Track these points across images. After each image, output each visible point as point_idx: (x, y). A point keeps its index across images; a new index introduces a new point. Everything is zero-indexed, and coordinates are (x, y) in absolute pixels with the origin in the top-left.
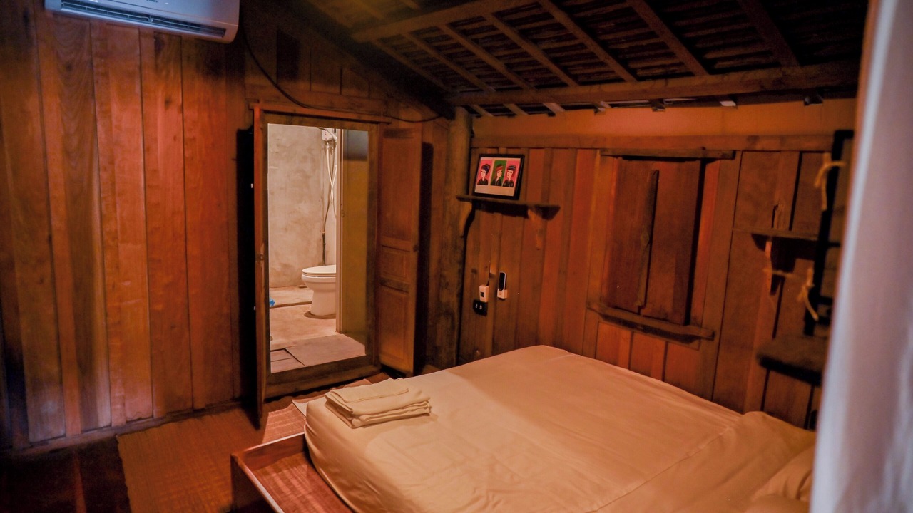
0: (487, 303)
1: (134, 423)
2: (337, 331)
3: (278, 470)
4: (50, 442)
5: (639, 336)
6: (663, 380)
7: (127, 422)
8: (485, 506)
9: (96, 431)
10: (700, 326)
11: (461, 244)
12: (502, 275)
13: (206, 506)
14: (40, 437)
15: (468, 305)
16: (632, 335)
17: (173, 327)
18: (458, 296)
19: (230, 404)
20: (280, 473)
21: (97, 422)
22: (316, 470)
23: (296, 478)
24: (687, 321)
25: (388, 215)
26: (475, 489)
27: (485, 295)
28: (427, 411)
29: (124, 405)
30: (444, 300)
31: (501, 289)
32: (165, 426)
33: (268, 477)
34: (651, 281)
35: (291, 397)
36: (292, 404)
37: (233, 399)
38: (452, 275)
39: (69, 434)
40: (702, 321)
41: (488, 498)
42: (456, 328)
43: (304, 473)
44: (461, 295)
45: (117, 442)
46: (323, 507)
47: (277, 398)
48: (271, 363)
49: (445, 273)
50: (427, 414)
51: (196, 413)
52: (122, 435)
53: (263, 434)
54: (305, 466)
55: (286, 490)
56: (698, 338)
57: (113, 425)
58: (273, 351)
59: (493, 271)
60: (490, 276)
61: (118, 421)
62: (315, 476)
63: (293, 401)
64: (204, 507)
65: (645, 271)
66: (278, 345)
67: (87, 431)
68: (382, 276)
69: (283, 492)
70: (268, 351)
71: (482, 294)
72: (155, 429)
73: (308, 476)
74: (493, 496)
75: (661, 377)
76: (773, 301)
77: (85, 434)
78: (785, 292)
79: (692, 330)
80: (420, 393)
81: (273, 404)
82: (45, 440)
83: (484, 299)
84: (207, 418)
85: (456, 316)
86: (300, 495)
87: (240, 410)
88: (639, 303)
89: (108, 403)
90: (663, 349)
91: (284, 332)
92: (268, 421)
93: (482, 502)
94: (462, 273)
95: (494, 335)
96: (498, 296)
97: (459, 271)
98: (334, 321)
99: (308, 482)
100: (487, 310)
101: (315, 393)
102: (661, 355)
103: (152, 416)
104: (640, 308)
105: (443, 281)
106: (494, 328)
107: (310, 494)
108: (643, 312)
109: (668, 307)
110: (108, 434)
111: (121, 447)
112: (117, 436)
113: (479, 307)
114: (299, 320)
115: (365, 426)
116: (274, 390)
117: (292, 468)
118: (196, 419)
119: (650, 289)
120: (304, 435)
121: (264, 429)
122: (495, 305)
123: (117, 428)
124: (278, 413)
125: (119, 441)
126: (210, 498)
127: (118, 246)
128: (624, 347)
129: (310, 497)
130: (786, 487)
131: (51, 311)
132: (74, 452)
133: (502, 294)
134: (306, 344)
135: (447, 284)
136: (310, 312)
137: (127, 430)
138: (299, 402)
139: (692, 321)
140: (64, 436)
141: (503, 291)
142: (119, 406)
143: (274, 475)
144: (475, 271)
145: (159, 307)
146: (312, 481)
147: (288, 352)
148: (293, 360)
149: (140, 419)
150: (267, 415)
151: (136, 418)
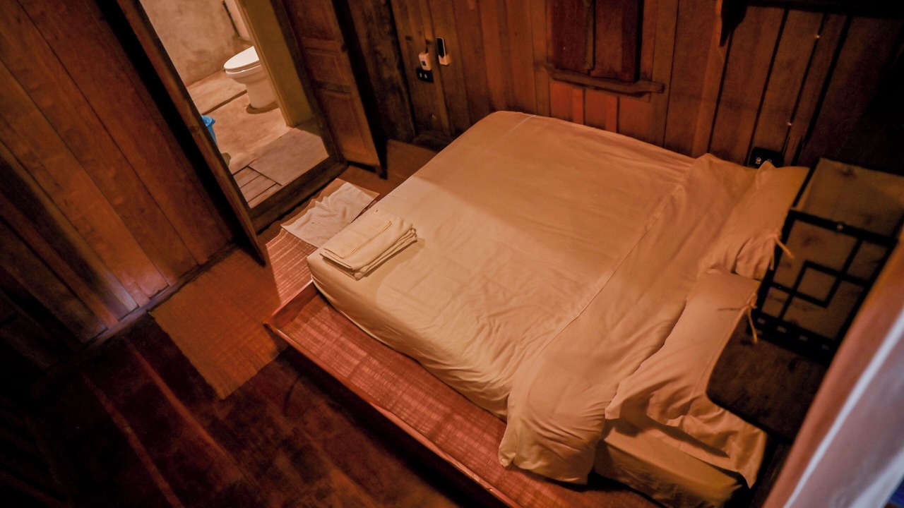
0: (431, 71)
1: (157, 296)
2: (287, 125)
3: (306, 320)
4: (99, 337)
5: (589, 92)
6: (618, 132)
7: (150, 298)
8: (490, 333)
9: (130, 315)
10: (650, 80)
11: (385, 12)
12: (440, 41)
13: (259, 354)
14: (89, 337)
15: (411, 74)
16: (584, 91)
17: (142, 211)
18: (399, 68)
19: (228, 248)
20: (309, 323)
21: (126, 309)
22: (337, 311)
23: (324, 324)
24: (637, 76)
25: (300, 14)
26: (478, 318)
27: (427, 62)
28: (414, 239)
29: (140, 289)
30: (386, 75)
31: (442, 56)
32: (183, 289)
33: (301, 330)
34: (597, 42)
35: (278, 221)
36: (282, 229)
37: (229, 243)
38: (386, 49)
39: (110, 327)
40: (652, 75)
41: (490, 325)
42: (407, 100)
43: (328, 316)
44: (401, 66)
45: (153, 318)
46: (357, 345)
47: (267, 227)
48: (241, 190)
49: (379, 48)
50: (415, 241)
51: (202, 268)
52: (152, 309)
53: (271, 269)
54: (326, 308)
55: (320, 338)
56: (650, 92)
57: (141, 306)
58: (235, 174)
59: (429, 38)
60: (427, 42)
61: (143, 301)
62: (338, 317)
63: (281, 225)
64: (257, 355)
65: (591, 33)
66: (239, 164)
67: (123, 318)
68: (318, 79)
69: (319, 341)
70: (231, 177)
71: (424, 63)
72: (177, 294)
73: (333, 318)
74: (494, 322)
75: (615, 129)
76: (721, 53)
77: (122, 321)
78: (734, 42)
79: (642, 85)
80: (402, 223)
81: (266, 233)
82: (93, 338)
83: (427, 67)
84: (215, 268)
85: (403, 90)
86: (334, 340)
87: (239, 250)
88: (587, 67)
89: (127, 294)
90: (615, 105)
91: (237, 143)
92: (269, 254)
93: (487, 329)
94: (396, 43)
95: (446, 102)
96: (441, 62)
97: (393, 42)
98: (278, 111)
99: (335, 324)
100: (432, 77)
101: (297, 209)
102: (614, 110)
103: (168, 285)
104: (589, 71)
105: (379, 57)
106: (444, 93)
107: (341, 335)
108: (593, 73)
109: (618, 66)
110: (140, 313)
111: (159, 321)
112: (149, 313)
113: (423, 76)
114: (244, 121)
115: (367, 274)
116: (260, 222)
117: (316, 313)
118: (206, 273)
119: (597, 50)
120: (313, 283)
121: (270, 263)
122: (441, 73)
123: (144, 307)
124: (274, 242)
125: (153, 316)
126: (258, 346)
127: (43, 165)
128: (578, 105)
129: (343, 339)
130: (726, 255)
131: (24, 248)
132: (123, 337)
133: (444, 61)
134: (265, 154)
135: (385, 60)
136: (250, 106)
137: (153, 305)
138: (288, 225)
139: (642, 76)
140: (107, 329)
141: (445, 57)
142: (136, 291)
143: (306, 325)
144: (409, 38)
145: (119, 200)
146: (338, 322)
147: (253, 170)
148: (262, 178)
149: (159, 292)
150: (265, 248)
151: (155, 292)
